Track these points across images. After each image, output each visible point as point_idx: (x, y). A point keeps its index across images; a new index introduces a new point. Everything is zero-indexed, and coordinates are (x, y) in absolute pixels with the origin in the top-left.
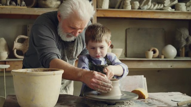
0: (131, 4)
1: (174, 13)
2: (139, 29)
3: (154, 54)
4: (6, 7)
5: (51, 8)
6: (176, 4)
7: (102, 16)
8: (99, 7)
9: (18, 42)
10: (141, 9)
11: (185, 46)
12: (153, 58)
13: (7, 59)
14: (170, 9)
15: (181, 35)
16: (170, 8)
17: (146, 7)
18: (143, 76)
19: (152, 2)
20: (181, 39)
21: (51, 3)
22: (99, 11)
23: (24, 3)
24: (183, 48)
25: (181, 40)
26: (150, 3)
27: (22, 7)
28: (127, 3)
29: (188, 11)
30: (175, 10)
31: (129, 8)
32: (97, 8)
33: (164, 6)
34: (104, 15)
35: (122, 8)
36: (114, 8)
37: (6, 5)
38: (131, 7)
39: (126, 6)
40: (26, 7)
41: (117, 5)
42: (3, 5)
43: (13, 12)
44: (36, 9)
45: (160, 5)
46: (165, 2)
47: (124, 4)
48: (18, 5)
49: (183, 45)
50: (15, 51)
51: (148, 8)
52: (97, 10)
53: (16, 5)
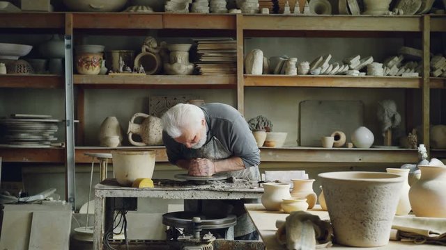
0: (297, 67)
1: (364, 78)
2: (320, 102)
3: (335, 142)
4: (118, 74)
5: (180, 74)
6: (368, 65)
7: (253, 85)
8: (247, 71)
9: (135, 122)
10: (310, 74)
11: (389, 128)
12: (333, 147)
13: (119, 146)
14: (356, 73)
15: (384, 112)
16: (358, 72)
17: (318, 71)
18: (304, 172)
19: (330, 63)
20: (384, 117)
21: (179, 68)
22: (248, 78)
23: (142, 68)
24: (387, 132)
25: (384, 120)
26: (326, 64)
27: (140, 74)
28: (291, 65)
29: (388, 75)
30: (366, 75)
31: (294, 72)
32: (245, 73)
33: (350, 69)
34: (255, 83)
35: (284, 74)
36: (272, 72)
37: (118, 72)
38: (296, 71)
39: (289, 70)
40: (145, 74)
41: (277, 69)
42: (114, 72)
43: (128, 82)
44: (158, 76)
45: (343, 66)
46: (351, 61)
47: (286, 66)
48: (135, 71)
49: (386, 128)
50: (130, 135)
51: (322, 72)
52: (245, 77)
53: (132, 71)
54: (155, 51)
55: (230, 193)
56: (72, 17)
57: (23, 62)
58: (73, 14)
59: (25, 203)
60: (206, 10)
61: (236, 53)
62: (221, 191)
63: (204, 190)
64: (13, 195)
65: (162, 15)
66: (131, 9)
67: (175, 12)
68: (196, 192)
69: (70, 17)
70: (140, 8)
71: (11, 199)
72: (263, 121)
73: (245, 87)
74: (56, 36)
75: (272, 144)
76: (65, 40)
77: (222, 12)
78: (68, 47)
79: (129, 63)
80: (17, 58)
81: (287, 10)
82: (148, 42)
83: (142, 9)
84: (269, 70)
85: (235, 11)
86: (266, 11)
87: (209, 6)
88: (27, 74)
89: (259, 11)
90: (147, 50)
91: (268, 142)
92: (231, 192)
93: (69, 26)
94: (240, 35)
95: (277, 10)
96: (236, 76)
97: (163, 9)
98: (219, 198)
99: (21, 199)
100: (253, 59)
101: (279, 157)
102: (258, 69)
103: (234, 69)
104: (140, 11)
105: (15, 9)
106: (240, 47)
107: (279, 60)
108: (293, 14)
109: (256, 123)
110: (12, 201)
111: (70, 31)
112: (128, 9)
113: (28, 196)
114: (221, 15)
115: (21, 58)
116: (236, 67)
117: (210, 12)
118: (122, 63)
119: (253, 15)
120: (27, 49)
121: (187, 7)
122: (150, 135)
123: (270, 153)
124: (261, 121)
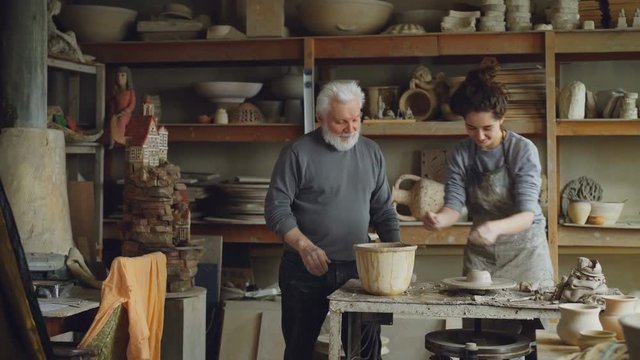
0: (637, 106)
4: (377, 121)
7: (570, 133)
8: (562, 114)
9: (401, 187)
22: (562, 125)
23: (409, 112)
27: (407, 121)
28: (628, 104)
31: (632, 114)
32: (558, 116)
34: (573, 131)
35: (618, 117)
36: (599, 115)
37: (376, 117)
38: (636, 112)
39: (625, 111)
40: (414, 121)
41: (608, 109)
42: (371, 118)
43: (389, 131)
44: (432, 123)
47: (621, 106)
48: (400, 116)
50: (395, 205)
52: (559, 123)
53: (396, 115)
54: (428, 87)
55: (518, 309)
56: (313, 42)
57: (249, 107)
58: (316, 40)
59: (252, 299)
60: (500, 27)
61: (544, 88)
62: (505, 307)
63: (482, 305)
64: (238, 286)
65: (438, 36)
66: (394, 29)
67: (455, 32)
68: (470, 307)
69: (310, 43)
70: (406, 27)
71: (235, 293)
72: (588, 184)
73: (558, 138)
74: (294, 69)
75: (599, 220)
76: (304, 76)
77: (524, 28)
78: (308, 85)
79: (392, 105)
80: (242, 101)
81: (622, 22)
82: (418, 74)
83: (409, 28)
84: (595, 112)
85: (544, 27)
86: (590, 25)
87: (505, 20)
88: (254, 123)
89: (580, 26)
90: (417, 86)
91: (594, 218)
92: (521, 309)
93: (310, 55)
94: (550, 62)
95: (607, 22)
96: (545, 122)
97: (438, 28)
98: (502, 317)
99: (248, 294)
100: (571, 96)
101: (611, 241)
102: (577, 111)
103: (543, 111)
104: (406, 31)
105: (239, 36)
106: (550, 79)
107: (611, 96)
108: (630, 29)
109: (577, 187)
110: (236, 296)
111: (310, 63)
112: (389, 29)
113: (257, 289)
114: (523, 34)
115: (249, 100)
116: (545, 108)
117: (507, 29)
118: (382, 105)
119: (570, 32)
120: (255, 88)
121: (473, 24)
122: (422, 206)
123: (597, 235)
124: (585, 183)
